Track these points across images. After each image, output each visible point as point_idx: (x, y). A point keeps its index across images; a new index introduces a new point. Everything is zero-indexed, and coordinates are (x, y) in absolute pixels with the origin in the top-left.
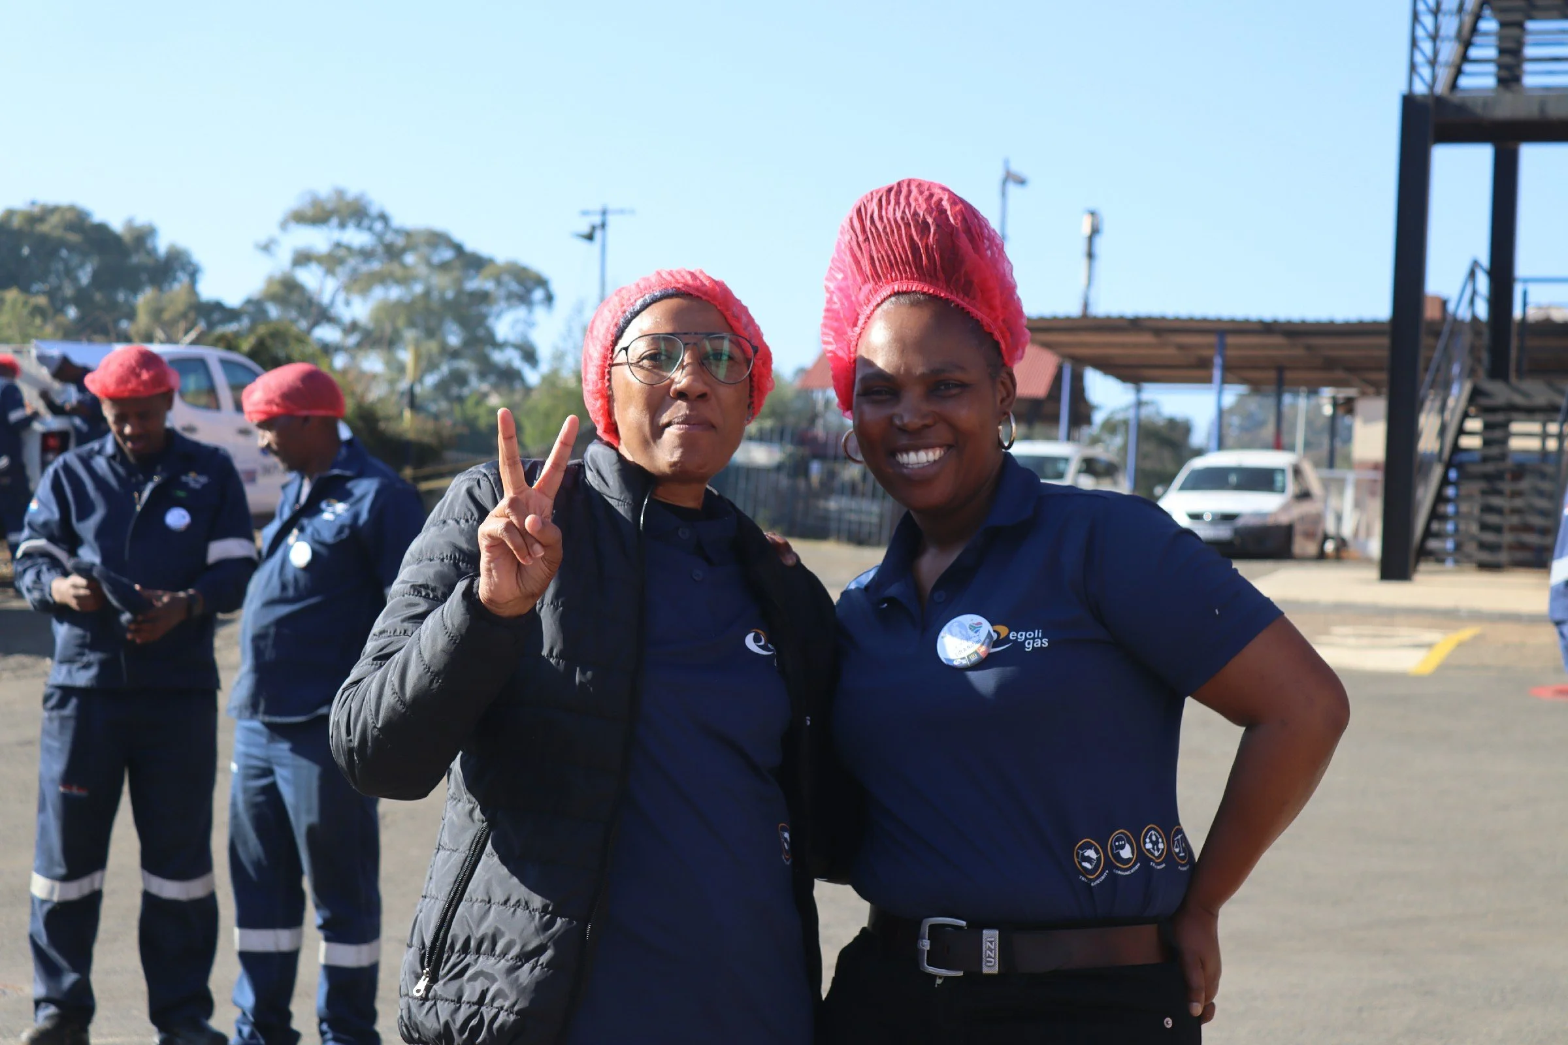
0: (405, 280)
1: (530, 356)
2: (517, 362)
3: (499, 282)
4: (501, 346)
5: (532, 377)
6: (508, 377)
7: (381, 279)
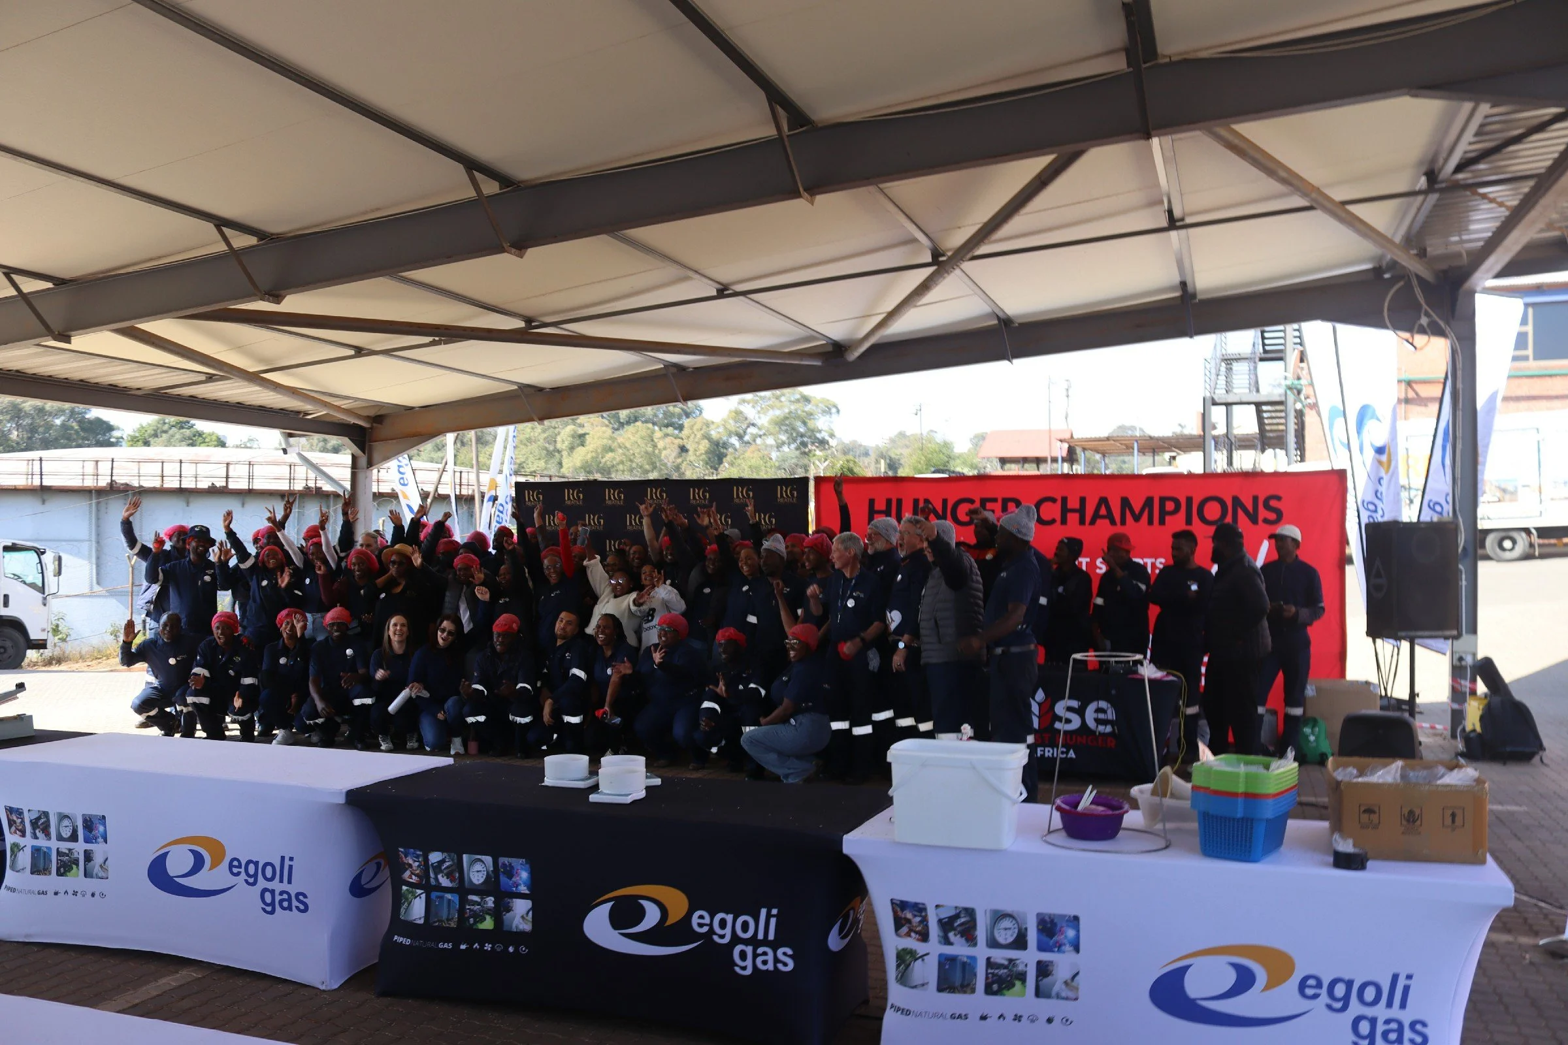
0: (780, 408)
1: (832, 435)
2: (827, 438)
3: (817, 406)
4: (820, 431)
5: (833, 442)
6: (823, 443)
7: (772, 407)
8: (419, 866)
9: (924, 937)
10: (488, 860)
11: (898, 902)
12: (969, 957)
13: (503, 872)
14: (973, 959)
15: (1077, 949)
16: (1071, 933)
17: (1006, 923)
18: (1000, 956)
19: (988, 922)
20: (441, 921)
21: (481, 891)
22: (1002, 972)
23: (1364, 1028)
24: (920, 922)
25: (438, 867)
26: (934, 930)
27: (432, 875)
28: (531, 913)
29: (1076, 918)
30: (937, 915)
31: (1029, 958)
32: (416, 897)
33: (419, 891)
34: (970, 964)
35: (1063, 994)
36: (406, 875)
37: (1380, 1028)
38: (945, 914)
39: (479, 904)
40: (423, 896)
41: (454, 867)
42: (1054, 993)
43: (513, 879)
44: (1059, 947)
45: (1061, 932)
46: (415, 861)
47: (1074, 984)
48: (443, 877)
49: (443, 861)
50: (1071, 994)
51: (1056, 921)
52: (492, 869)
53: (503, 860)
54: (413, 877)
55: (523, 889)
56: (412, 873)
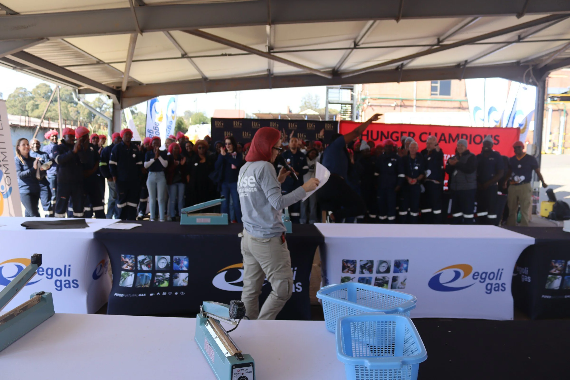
8: (132, 262)
9: (354, 272)
10: (168, 258)
11: (346, 261)
12: (369, 278)
13: (175, 262)
14: (371, 278)
15: (406, 270)
16: (405, 266)
17: (384, 264)
18: (380, 276)
19: (378, 265)
20: (141, 285)
21: (163, 271)
22: (381, 281)
23: (489, 287)
24: (353, 267)
25: (142, 262)
26: (358, 269)
27: (139, 265)
28: (187, 279)
29: (408, 260)
30: (360, 264)
31: (390, 276)
32: (129, 276)
33: (131, 273)
34: (369, 280)
35: (400, 287)
36: (124, 267)
37: (494, 286)
38: (363, 263)
39: (161, 276)
40: (133, 275)
41: (150, 262)
42: (397, 287)
43: (180, 265)
44: (401, 271)
45: (402, 265)
46: (130, 260)
47: (404, 283)
48: (144, 266)
49: (145, 259)
50: (403, 287)
51: (401, 262)
52: (169, 261)
53: (175, 257)
54: (128, 267)
55: (185, 269)
56: (128, 265)
